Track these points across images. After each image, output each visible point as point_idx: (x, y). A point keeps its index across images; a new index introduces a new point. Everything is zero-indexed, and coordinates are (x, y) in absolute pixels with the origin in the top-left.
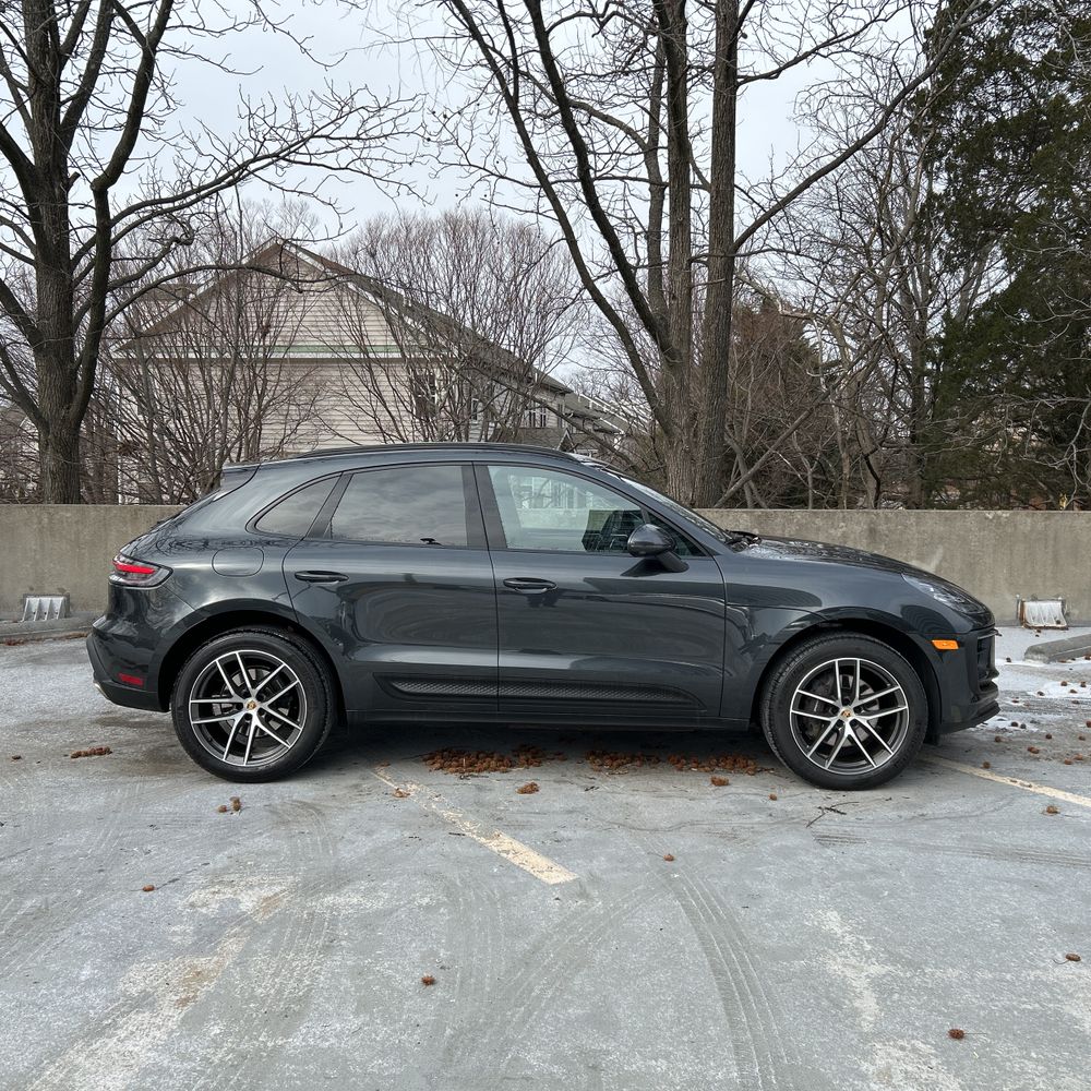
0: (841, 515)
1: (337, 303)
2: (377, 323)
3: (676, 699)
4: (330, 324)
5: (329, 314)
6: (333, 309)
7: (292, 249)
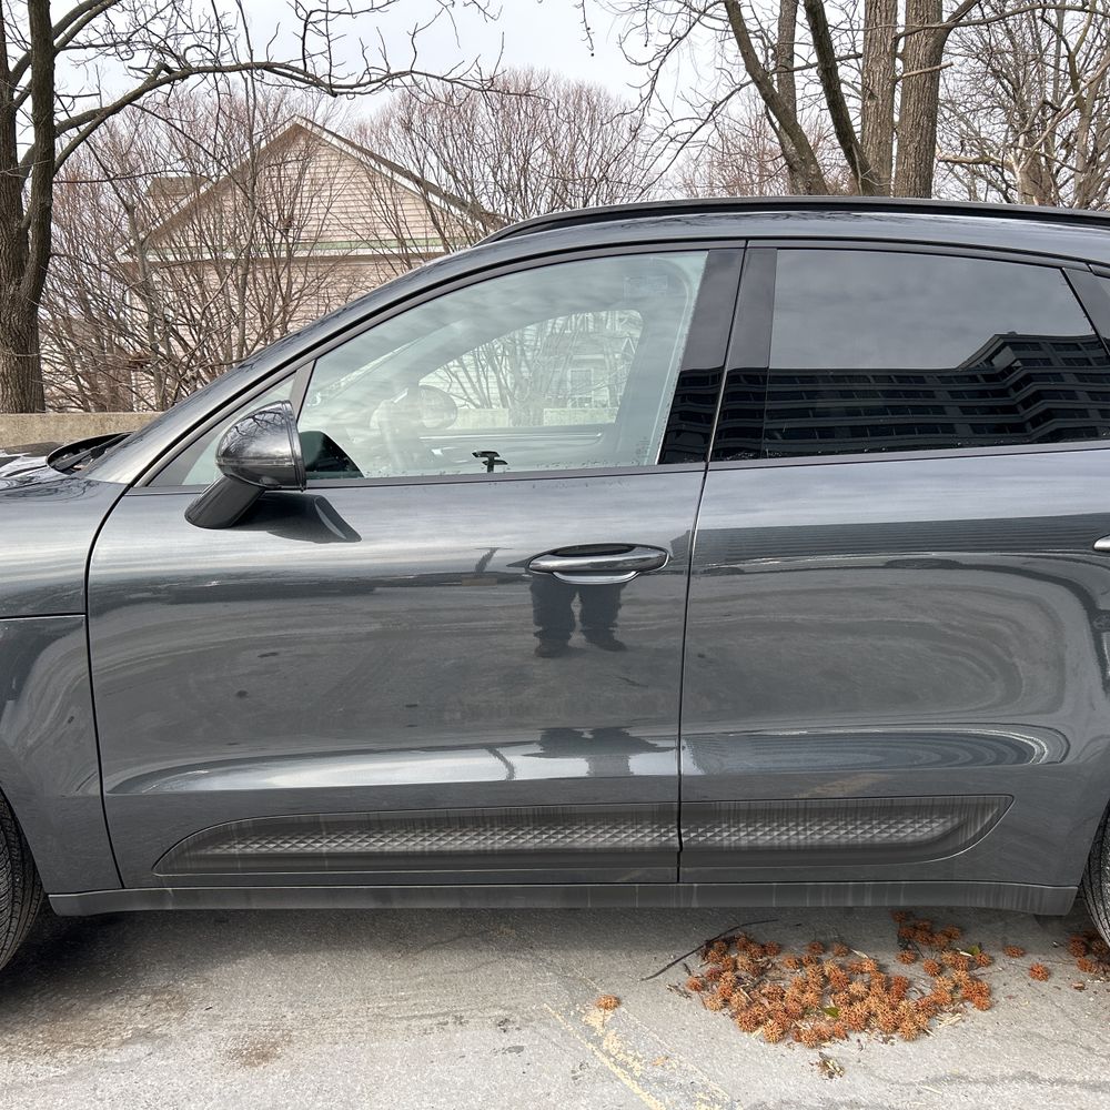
5: (361, 198)
7: (316, 130)
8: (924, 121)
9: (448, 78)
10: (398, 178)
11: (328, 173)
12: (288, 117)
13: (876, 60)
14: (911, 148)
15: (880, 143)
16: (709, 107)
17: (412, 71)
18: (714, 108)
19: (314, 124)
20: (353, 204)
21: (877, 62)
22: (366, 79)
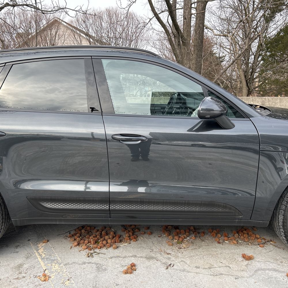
0: (252, 99)
1: (73, 36)
2: (86, 43)
3: (224, 210)
4: (71, 43)
5: (71, 40)
6: (72, 38)
7: (60, 21)
8: (201, 25)
9: (75, 10)
10: (82, 34)
11: (63, 33)
12: (53, 17)
13: (186, 10)
14: (198, 32)
15: (187, 31)
16: (149, 20)
17: (66, 8)
18: (150, 20)
19: (60, 19)
20: (69, 41)
21: (187, 10)
22: (54, 9)
